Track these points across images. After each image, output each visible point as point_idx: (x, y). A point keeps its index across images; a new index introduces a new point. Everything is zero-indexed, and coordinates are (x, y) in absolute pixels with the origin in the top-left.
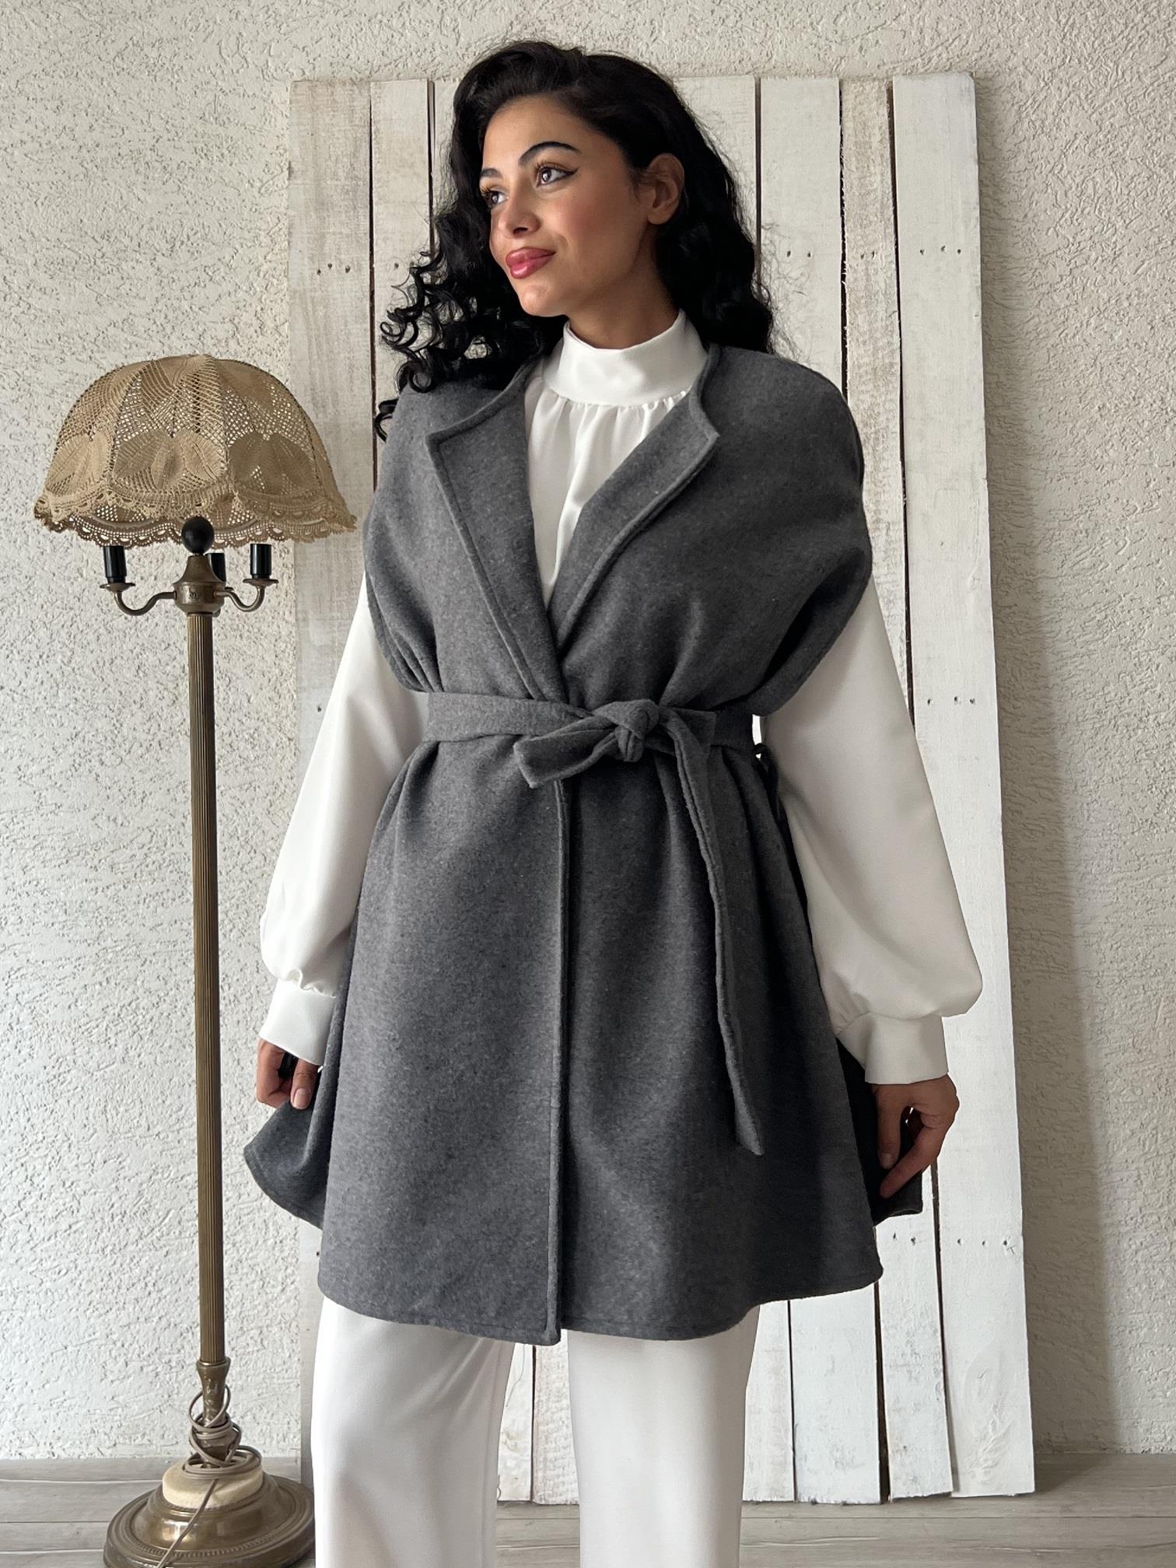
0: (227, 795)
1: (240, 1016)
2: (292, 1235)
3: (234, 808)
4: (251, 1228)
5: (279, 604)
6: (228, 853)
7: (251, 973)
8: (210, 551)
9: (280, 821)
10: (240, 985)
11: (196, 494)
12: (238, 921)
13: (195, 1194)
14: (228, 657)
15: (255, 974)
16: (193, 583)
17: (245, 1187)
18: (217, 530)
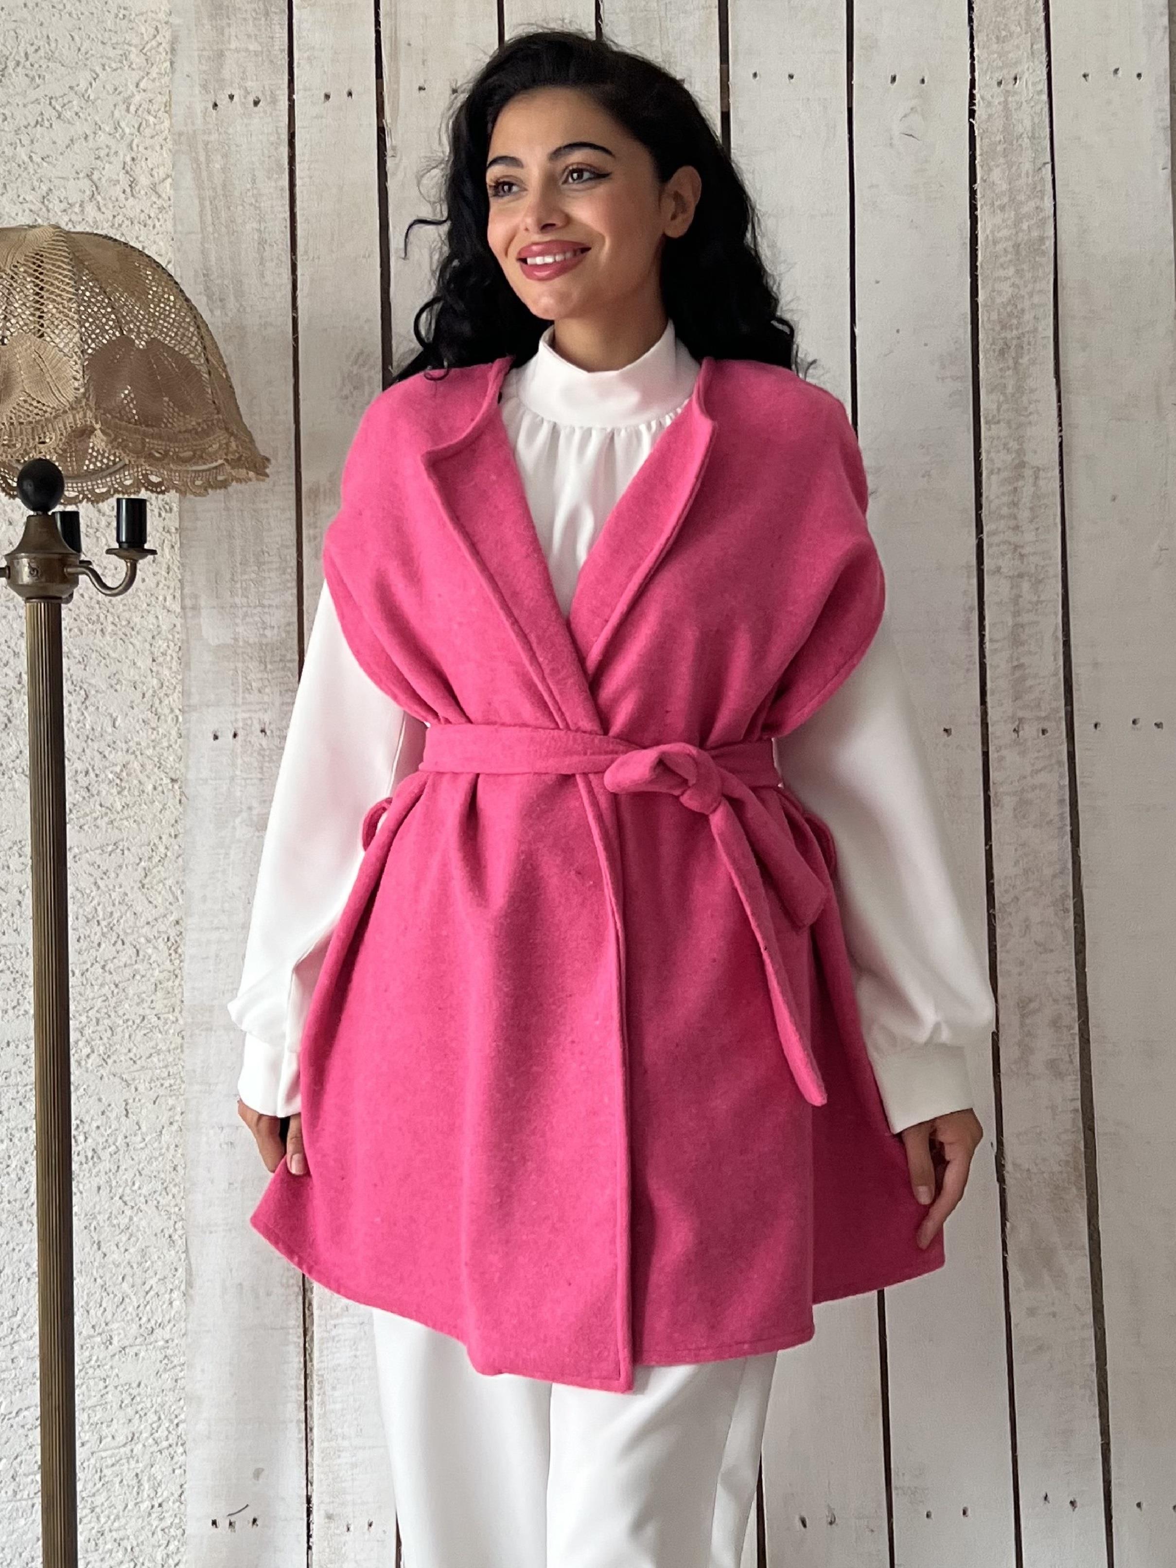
0: (83, 861)
1: (102, 1180)
2: (176, 1496)
3: (92, 880)
4: (117, 1485)
5: (158, 584)
6: (84, 944)
7: (118, 1118)
8: (59, 508)
9: (160, 900)
10: (103, 1136)
11: (39, 428)
12: (98, 1042)
13: (36, 1436)
14: (83, 661)
15: (123, 1119)
16: (34, 555)
17: (108, 1426)
18: (69, 477)
